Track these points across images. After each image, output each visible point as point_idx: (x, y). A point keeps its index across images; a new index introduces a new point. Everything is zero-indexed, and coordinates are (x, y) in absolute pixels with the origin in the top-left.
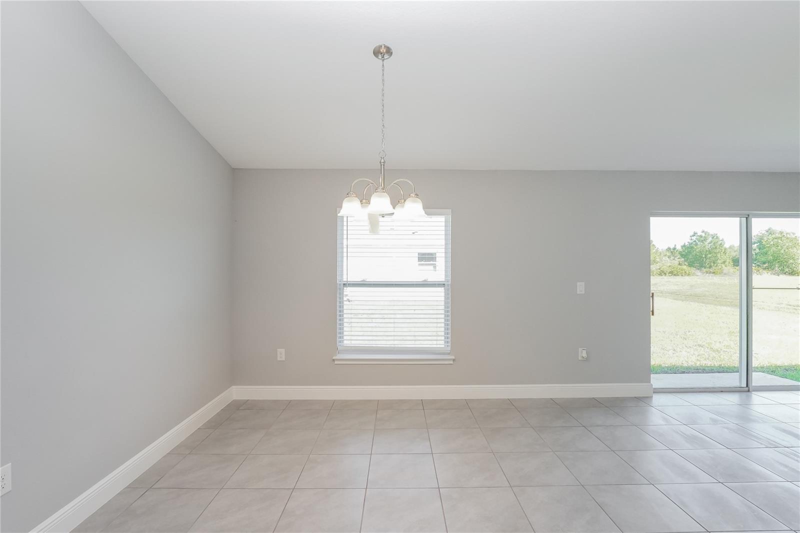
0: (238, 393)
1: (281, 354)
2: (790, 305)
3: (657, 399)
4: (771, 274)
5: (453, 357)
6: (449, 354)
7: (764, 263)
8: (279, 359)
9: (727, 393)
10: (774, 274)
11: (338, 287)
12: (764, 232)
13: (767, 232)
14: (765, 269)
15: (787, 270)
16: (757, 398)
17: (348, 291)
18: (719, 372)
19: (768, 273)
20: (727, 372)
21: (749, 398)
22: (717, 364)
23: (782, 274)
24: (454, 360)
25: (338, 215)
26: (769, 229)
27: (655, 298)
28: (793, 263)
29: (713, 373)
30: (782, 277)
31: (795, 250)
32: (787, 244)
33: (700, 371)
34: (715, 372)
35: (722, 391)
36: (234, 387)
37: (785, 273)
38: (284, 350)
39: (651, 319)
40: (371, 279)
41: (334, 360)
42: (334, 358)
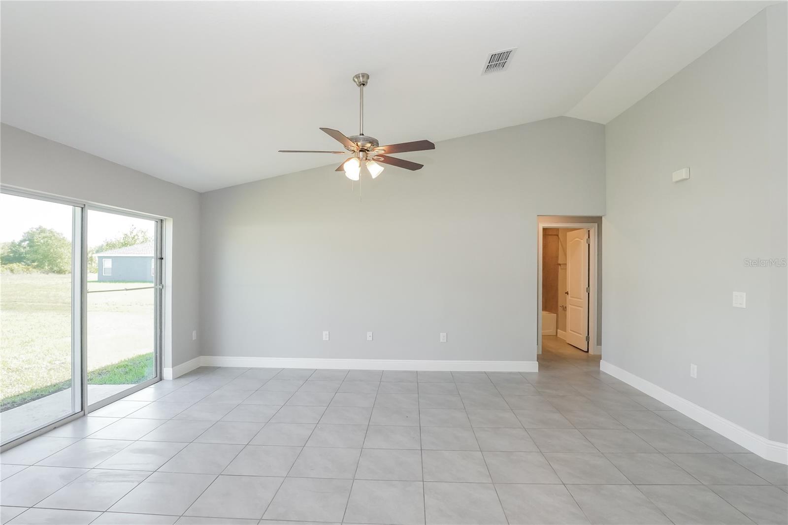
2: (66, 303)
4: (41, 273)
7: (34, 261)
9: (61, 428)
10: (43, 273)
12: (35, 230)
13: (37, 230)
14: (35, 268)
15: (55, 269)
16: (94, 421)
18: (34, 400)
19: (37, 271)
20: (43, 396)
22: (27, 388)
23: (51, 272)
26: (40, 228)
28: (60, 262)
29: (26, 403)
30: (51, 275)
31: (62, 249)
32: (56, 244)
33: (9, 406)
34: (29, 402)
35: (55, 428)
37: (54, 272)
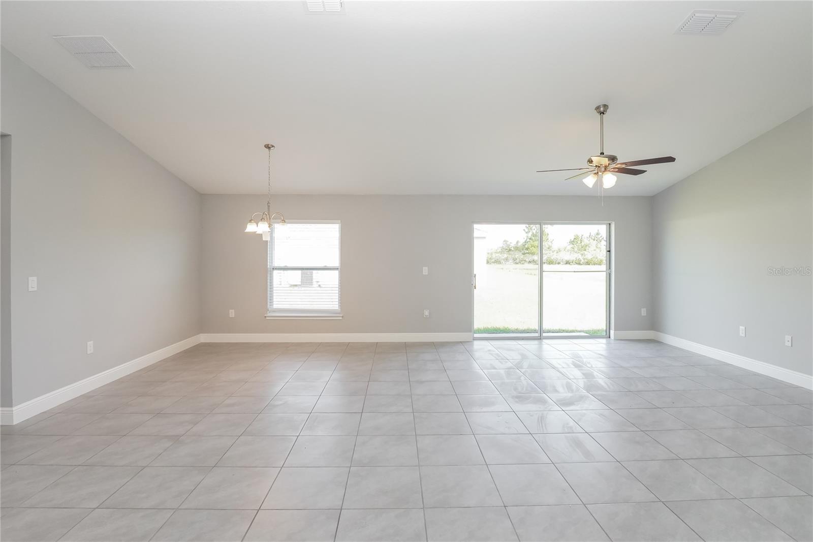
0: (204, 338)
1: (232, 313)
3: (476, 343)
5: (342, 315)
6: (339, 313)
8: (230, 316)
9: (526, 340)
11: (269, 269)
17: (275, 272)
21: (541, 344)
24: (342, 317)
25: (246, 231)
27: (476, 277)
35: (523, 339)
36: (201, 334)
38: (233, 310)
39: (475, 292)
40: (290, 265)
41: (265, 317)
42: (266, 315)
